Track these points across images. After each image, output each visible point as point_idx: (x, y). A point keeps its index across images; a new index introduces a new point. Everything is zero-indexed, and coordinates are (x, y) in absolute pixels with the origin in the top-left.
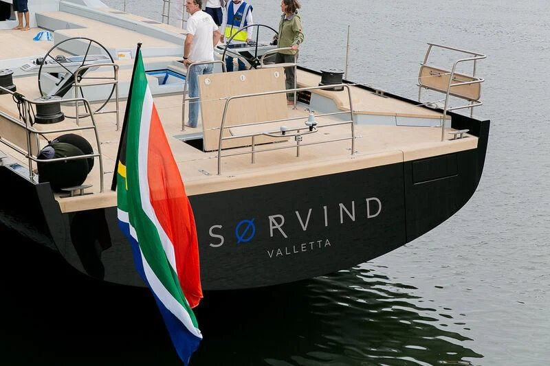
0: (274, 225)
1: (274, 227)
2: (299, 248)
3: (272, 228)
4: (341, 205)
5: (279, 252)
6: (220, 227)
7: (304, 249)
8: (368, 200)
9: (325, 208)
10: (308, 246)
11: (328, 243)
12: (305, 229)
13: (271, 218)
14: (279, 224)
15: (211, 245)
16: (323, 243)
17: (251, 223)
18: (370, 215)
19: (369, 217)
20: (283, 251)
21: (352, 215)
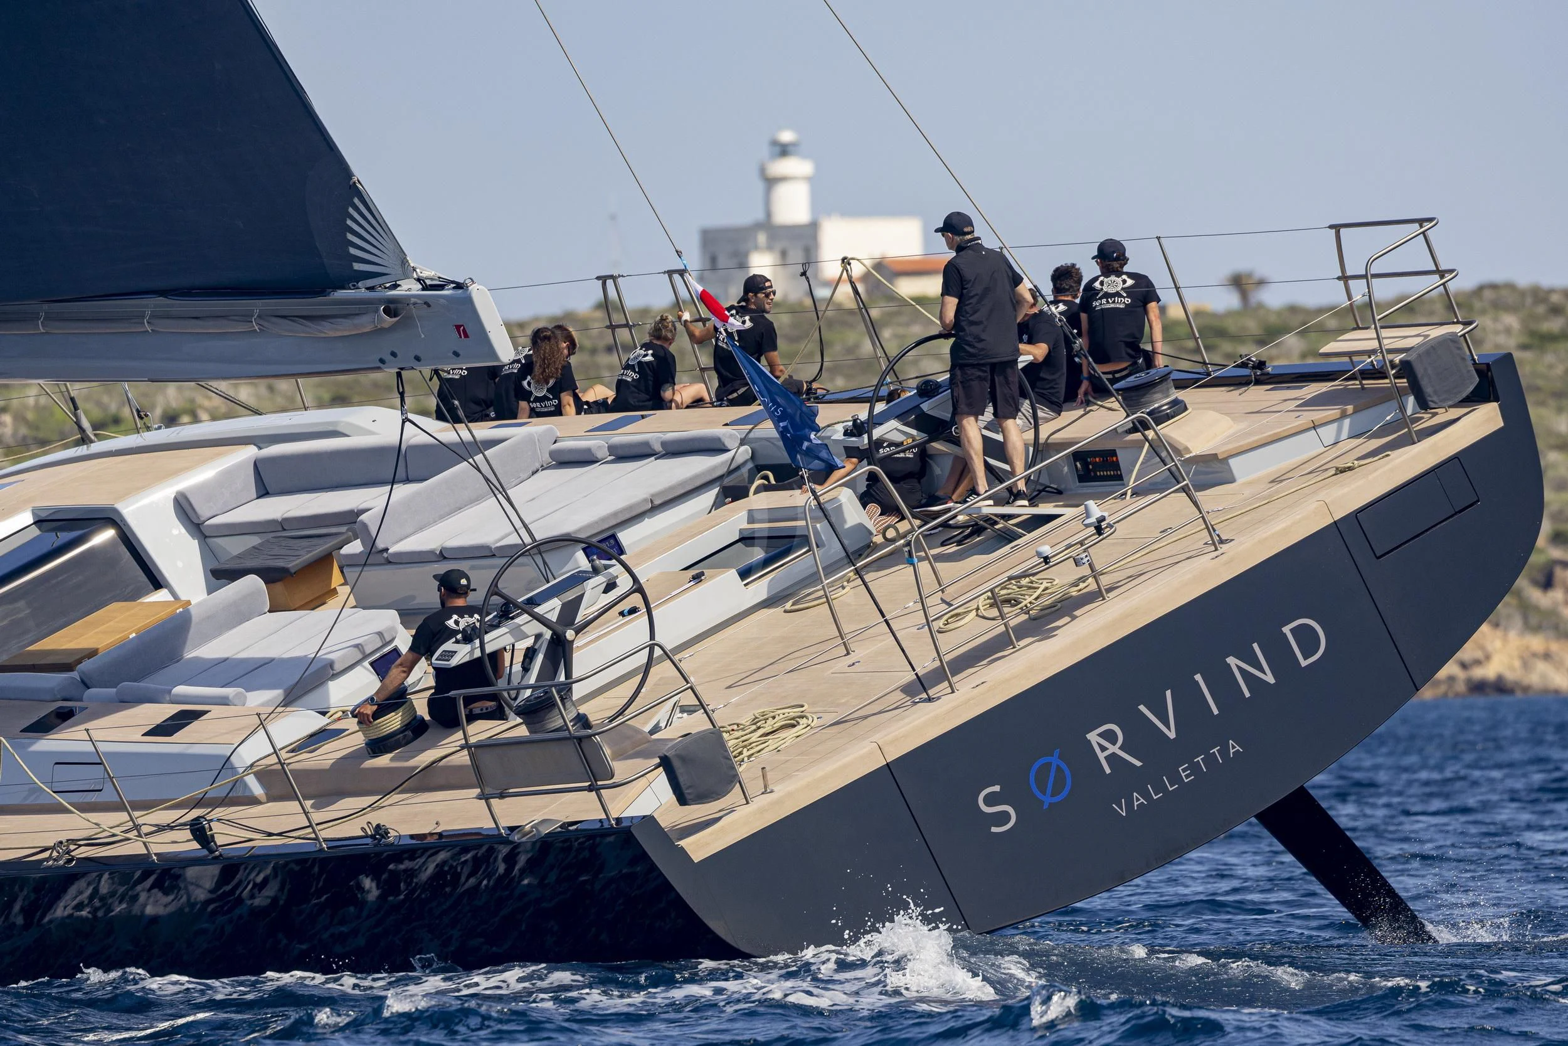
0: (1103, 749)
1: (1107, 753)
2: (1175, 778)
3: (1102, 756)
4: (1232, 661)
5: (1138, 800)
6: (997, 788)
7: (1187, 776)
8: (1286, 630)
9: (1198, 677)
10: (1194, 768)
11: (1234, 748)
12: (1172, 735)
13: (1093, 737)
14: (1114, 743)
15: (994, 829)
16: (1224, 752)
17: (1055, 760)
18: (1305, 658)
19: (1304, 663)
20: (1146, 795)
21: (1264, 672)
